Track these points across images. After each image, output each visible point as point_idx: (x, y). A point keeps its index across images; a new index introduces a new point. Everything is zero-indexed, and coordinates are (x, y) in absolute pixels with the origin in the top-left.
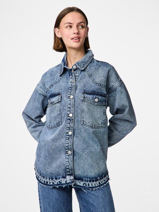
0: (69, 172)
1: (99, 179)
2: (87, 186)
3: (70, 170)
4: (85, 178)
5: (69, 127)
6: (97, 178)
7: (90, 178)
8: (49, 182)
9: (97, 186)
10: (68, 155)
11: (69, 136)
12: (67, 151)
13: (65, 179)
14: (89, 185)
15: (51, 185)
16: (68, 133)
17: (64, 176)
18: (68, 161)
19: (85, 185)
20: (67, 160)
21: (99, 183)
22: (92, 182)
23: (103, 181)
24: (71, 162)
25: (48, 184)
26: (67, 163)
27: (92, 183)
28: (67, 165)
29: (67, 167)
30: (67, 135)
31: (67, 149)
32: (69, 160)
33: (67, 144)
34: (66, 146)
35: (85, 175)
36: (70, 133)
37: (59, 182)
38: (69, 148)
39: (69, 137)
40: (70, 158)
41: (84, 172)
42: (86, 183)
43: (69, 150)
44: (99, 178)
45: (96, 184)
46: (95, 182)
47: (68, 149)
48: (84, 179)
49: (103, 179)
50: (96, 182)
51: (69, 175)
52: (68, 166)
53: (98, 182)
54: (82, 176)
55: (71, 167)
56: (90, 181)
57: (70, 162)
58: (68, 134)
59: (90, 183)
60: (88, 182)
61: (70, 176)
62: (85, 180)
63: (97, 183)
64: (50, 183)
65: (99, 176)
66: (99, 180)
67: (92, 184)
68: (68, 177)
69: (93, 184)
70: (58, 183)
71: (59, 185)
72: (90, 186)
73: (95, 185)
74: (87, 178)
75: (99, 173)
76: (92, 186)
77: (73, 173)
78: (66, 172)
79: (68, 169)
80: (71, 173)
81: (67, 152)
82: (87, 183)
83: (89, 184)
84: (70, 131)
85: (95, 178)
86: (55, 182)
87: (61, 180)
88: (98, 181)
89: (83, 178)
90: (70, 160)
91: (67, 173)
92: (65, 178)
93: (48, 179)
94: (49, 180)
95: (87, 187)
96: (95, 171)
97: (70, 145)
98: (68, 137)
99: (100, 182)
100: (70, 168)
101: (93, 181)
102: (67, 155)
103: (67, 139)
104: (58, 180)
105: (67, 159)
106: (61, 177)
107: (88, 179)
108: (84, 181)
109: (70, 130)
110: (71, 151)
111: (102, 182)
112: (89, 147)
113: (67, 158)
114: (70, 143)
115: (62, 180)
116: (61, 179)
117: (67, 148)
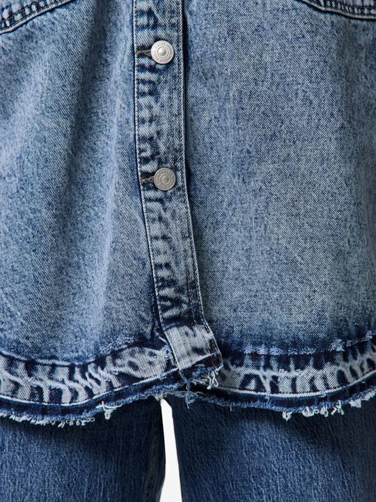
0: (177, 302)
1: (340, 349)
2: (268, 393)
3: (180, 290)
4: (254, 344)
5: (150, 13)
6: (326, 343)
7: (282, 345)
8: (71, 389)
9: (322, 392)
10: (157, 200)
11: (152, 69)
12: (148, 168)
13: (162, 354)
14: (275, 389)
15: (78, 410)
16: (144, 50)
17: (148, 330)
18: (164, 238)
19: (253, 385)
20: (156, 229)
21: (341, 378)
22: (292, 366)
23: (365, 366)
24: (184, 238)
25: (66, 401)
26: (160, 244)
27: (294, 373)
28: (161, 259)
29: (164, 273)
30: (142, 68)
31: (146, 161)
32: (167, 225)
33: (143, 121)
34: (143, 139)
35: (256, 323)
36: (161, 52)
37: (121, 376)
38: (163, 148)
39: (153, 77)
40: (173, 216)
41: (250, 309)
42: (260, 373)
43: (160, 163)
44: (337, 346)
45: (319, 383)
46: (310, 371)
47: (153, 157)
48: (248, 350)
49: (367, 356)
50: (318, 366)
51: (177, 321)
52: (167, 265)
53: (329, 370)
54: (236, 335)
55: (187, 271)
56: (284, 363)
57: (175, 242)
58: (145, 61)
59: (282, 374)
60: (271, 368)
61: (187, 329)
62: (255, 356)
63: (324, 378)
64: (75, 394)
65: (339, 331)
66: (339, 357)
67: (294, 380)
68: (175, 335)
69: (298, 383)
70: (116, 384)
71: (120, 395)
72: (285, 392)
73: (314, 389)
74: (269, 346)
75: (341, 314)
76: (294, 391)
77: (198, 306)
78: (153, 309)
79: (170, 283)
80: (189, 312)
81: (146, 175)
82: (266, 375)
83: (275, 378)
84: (157, 39)
85: (314, 342)
86: (98, 382)
87: (132, 365)
88: (333, 362)
89: (241, 344)
90: (176, 229)
91: (165, 309)
92: (159, 348)
93: (62, 374)
94: (71, 378)
95: (263, 399)
96: (318, 299)
97: (165, 127)
98: (147, 75)
99: (348, 374)
100: (181, 279)
101: (301, 363)
102: (151, 194)
103: (146, 88)
104: (110, 367)
105: (157, 225)
106: (129, 346)
107: (275, 351)
108: (248, 361)
109: (160, 32)
110: (175, 169)
111: (354, 374)
112: (278, 143)
113: (155, 216)
114: (165, 115)
115: (142, 358)
116: (132, 354)
117: (148, 154)
